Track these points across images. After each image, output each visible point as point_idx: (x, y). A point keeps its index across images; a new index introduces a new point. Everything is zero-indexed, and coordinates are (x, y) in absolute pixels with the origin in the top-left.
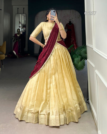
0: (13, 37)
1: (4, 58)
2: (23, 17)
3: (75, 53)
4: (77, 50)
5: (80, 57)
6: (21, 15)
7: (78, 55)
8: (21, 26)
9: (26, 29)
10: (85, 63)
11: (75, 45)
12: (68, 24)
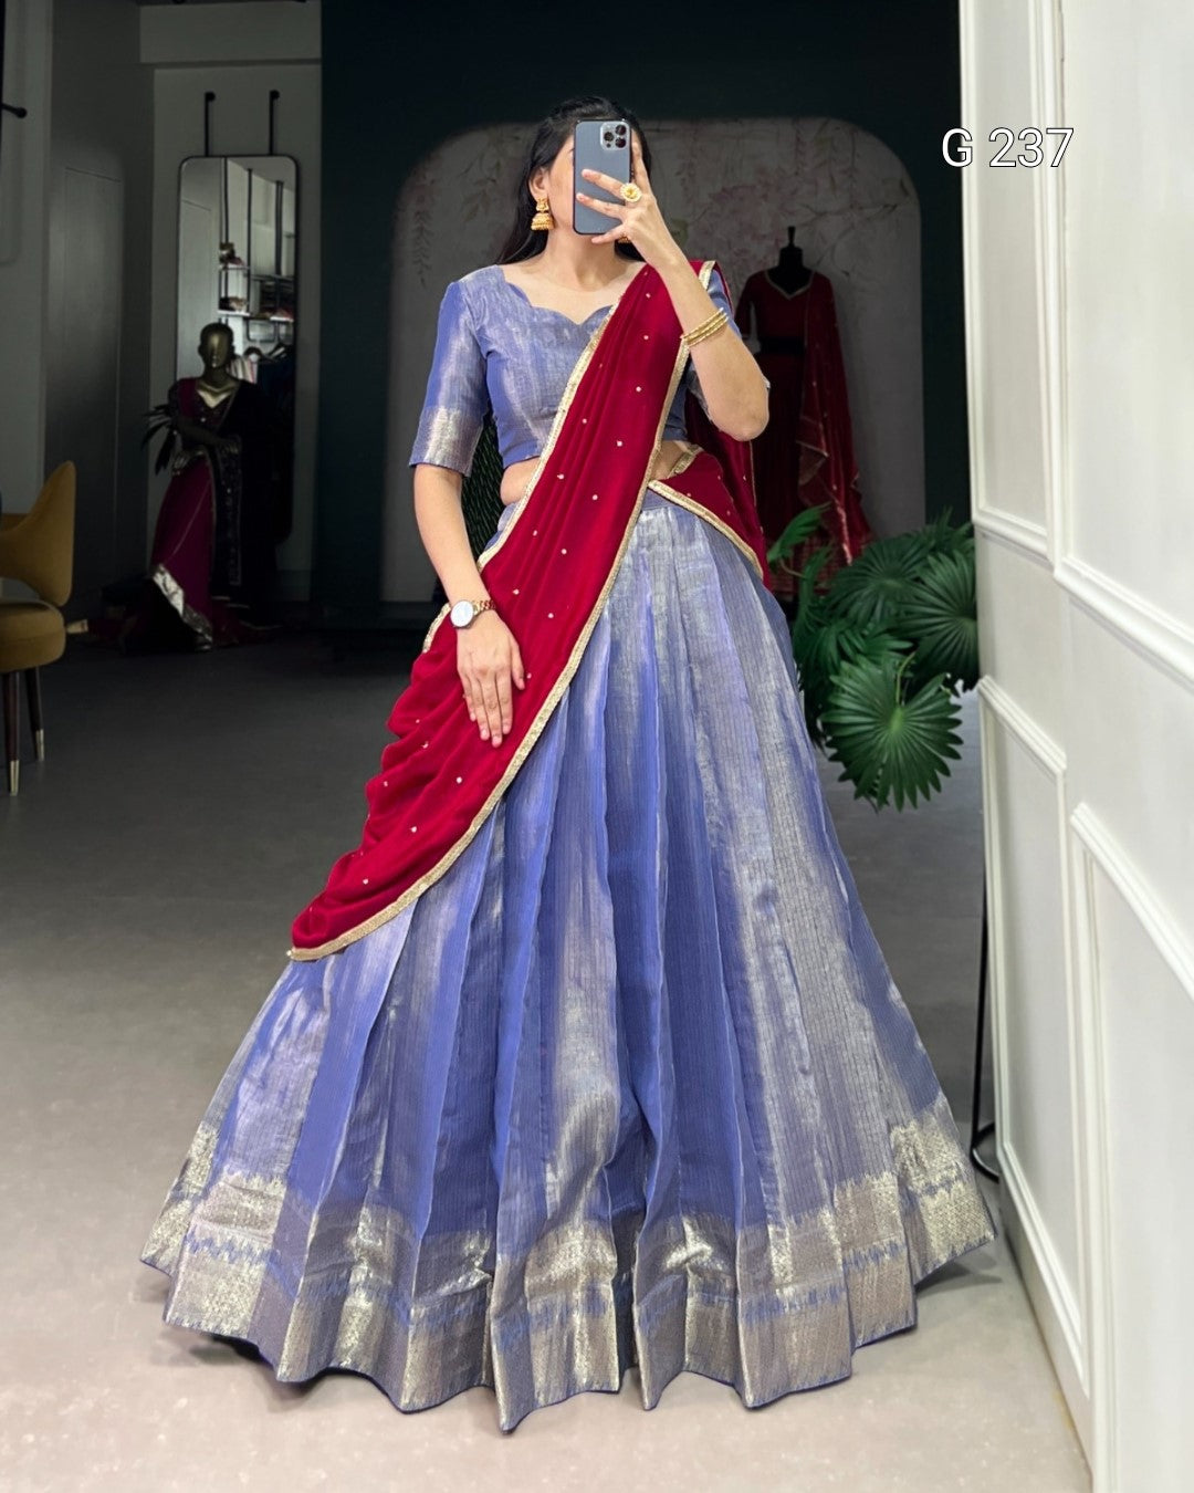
0: (154, 421)
1: (57, 649)
2: (267, 190)
3: (841, 608)
4: (864, 571)
5: (906, 652)
6: (246, 173)
7: (880, 629)
8: (245, 296)
9: (295, 324)
10: (957, 723)
11: (846, 511)
12: (767, 277)
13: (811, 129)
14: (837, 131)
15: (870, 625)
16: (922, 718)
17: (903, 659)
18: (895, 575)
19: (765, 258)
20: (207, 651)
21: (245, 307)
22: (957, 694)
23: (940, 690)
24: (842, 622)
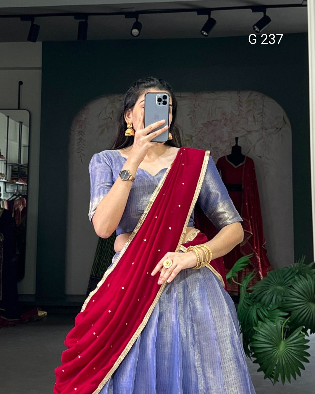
2: (15, 126)
3: (258, 299)
4: (268, 283)
5: (286, 317)
6: (7, 118)
7: (275, 307)
8: (5, 173)
9: (27, 186)
10: (308, 347)
11: (260, 258)
12: (226, 158)
13: (245, 96)
14: (256, 96)
15: (271, 306)
16: (293, 345)
17: (285, 320)
18: (281, 284)
19: (226, 150)
21: (5, 178)
22: (308, 335)
23: (300, 333)
24: (258, 304)
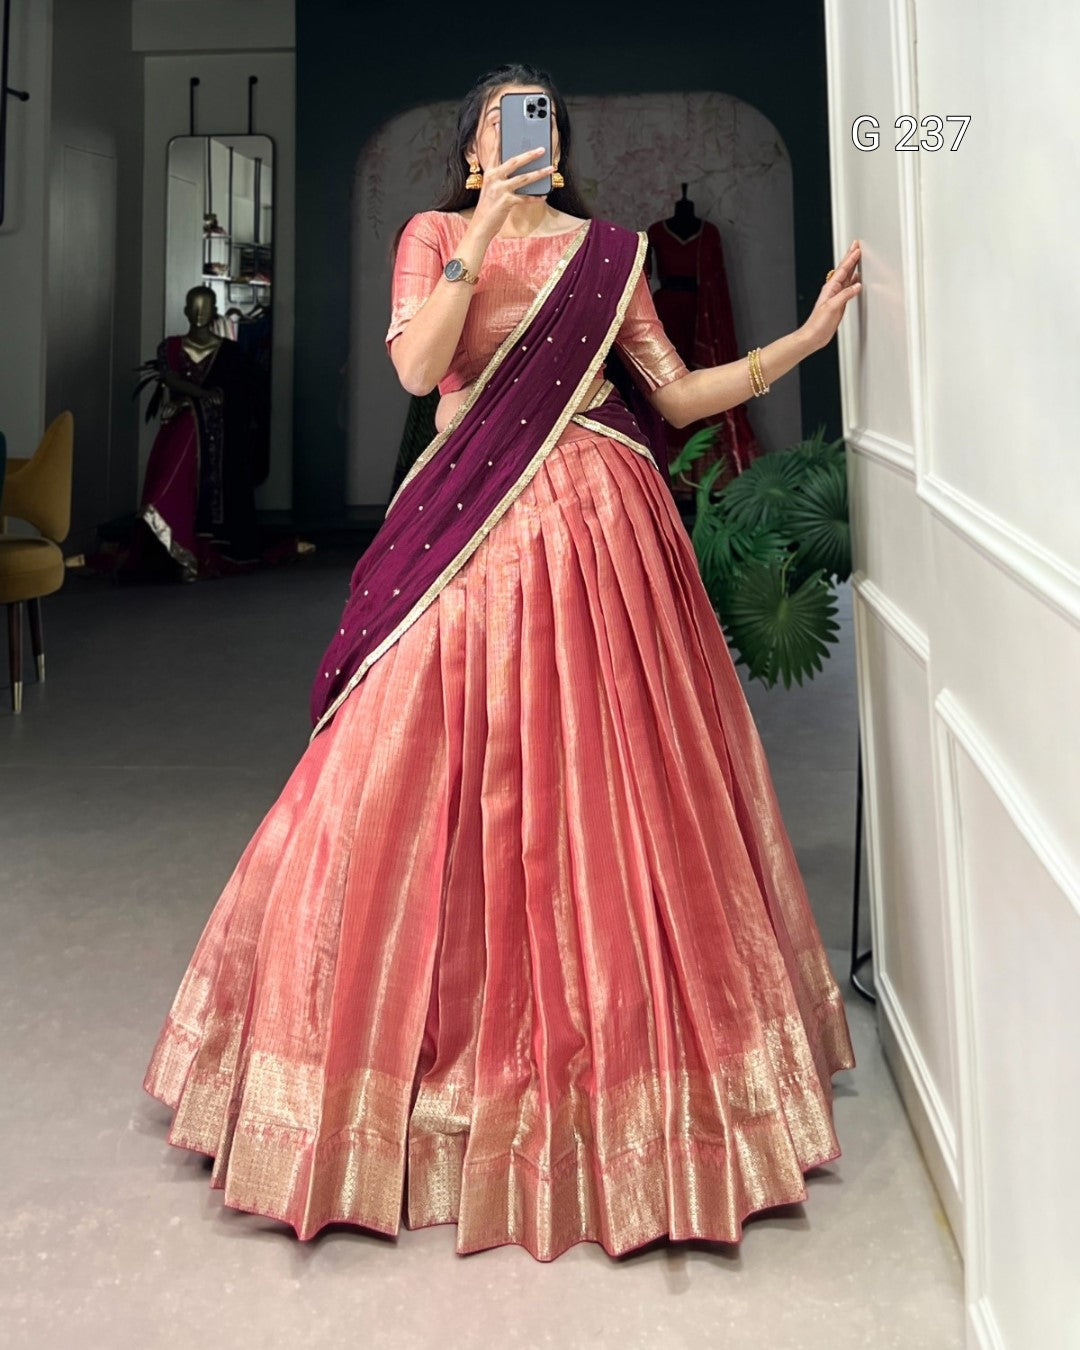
0: (145, 375)
1: (57, 582)
2: (246, 167)
3: (733, 514)
4: (753, 481)
5: (790, 549)
6: (228, 151)
7: (766, 530)
8: (227, 262)
9: (272, 288)
10: (835, 611)
11: (734, 422)
12: (665, 226)
13: (699, 101)
14: (721, 102)
15: (758, 528)
16: (805, 608)
17: (788, 555)
18: (778, 485)
19: (663, 209)
20: (191, 583)
21: (226, 272)
22: (833, 587)
23: (819, 584)
24: (733, 525)
